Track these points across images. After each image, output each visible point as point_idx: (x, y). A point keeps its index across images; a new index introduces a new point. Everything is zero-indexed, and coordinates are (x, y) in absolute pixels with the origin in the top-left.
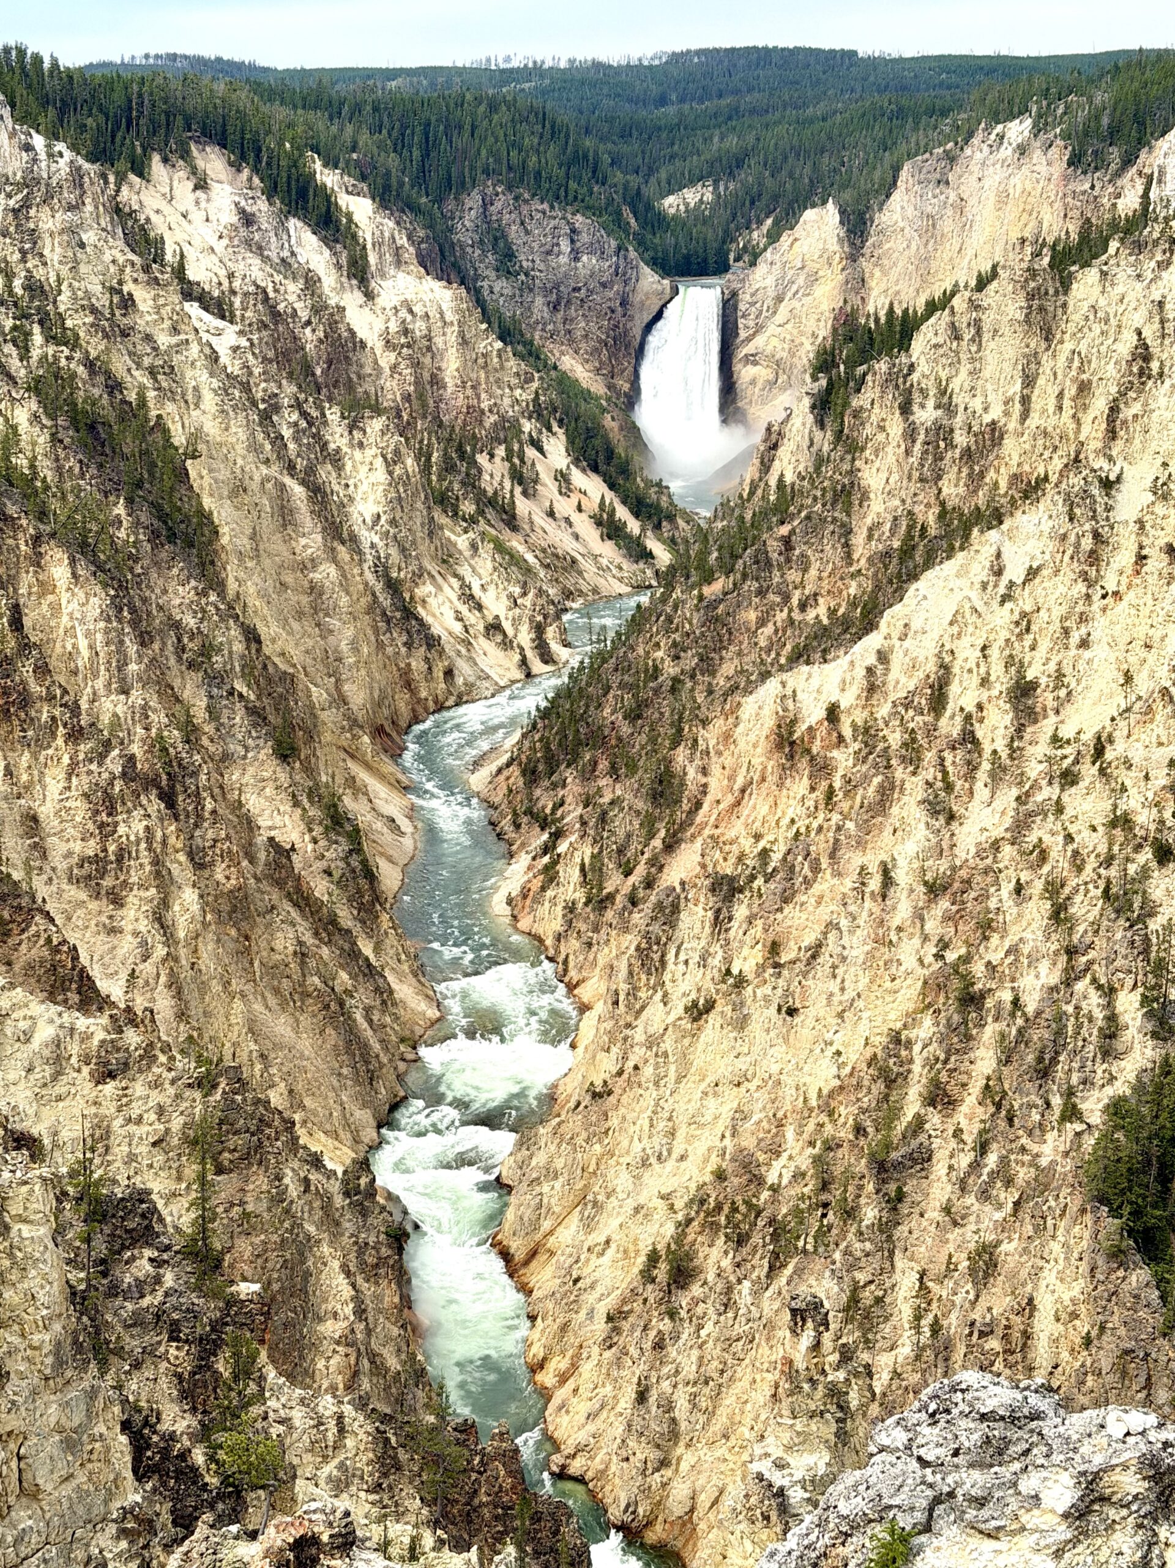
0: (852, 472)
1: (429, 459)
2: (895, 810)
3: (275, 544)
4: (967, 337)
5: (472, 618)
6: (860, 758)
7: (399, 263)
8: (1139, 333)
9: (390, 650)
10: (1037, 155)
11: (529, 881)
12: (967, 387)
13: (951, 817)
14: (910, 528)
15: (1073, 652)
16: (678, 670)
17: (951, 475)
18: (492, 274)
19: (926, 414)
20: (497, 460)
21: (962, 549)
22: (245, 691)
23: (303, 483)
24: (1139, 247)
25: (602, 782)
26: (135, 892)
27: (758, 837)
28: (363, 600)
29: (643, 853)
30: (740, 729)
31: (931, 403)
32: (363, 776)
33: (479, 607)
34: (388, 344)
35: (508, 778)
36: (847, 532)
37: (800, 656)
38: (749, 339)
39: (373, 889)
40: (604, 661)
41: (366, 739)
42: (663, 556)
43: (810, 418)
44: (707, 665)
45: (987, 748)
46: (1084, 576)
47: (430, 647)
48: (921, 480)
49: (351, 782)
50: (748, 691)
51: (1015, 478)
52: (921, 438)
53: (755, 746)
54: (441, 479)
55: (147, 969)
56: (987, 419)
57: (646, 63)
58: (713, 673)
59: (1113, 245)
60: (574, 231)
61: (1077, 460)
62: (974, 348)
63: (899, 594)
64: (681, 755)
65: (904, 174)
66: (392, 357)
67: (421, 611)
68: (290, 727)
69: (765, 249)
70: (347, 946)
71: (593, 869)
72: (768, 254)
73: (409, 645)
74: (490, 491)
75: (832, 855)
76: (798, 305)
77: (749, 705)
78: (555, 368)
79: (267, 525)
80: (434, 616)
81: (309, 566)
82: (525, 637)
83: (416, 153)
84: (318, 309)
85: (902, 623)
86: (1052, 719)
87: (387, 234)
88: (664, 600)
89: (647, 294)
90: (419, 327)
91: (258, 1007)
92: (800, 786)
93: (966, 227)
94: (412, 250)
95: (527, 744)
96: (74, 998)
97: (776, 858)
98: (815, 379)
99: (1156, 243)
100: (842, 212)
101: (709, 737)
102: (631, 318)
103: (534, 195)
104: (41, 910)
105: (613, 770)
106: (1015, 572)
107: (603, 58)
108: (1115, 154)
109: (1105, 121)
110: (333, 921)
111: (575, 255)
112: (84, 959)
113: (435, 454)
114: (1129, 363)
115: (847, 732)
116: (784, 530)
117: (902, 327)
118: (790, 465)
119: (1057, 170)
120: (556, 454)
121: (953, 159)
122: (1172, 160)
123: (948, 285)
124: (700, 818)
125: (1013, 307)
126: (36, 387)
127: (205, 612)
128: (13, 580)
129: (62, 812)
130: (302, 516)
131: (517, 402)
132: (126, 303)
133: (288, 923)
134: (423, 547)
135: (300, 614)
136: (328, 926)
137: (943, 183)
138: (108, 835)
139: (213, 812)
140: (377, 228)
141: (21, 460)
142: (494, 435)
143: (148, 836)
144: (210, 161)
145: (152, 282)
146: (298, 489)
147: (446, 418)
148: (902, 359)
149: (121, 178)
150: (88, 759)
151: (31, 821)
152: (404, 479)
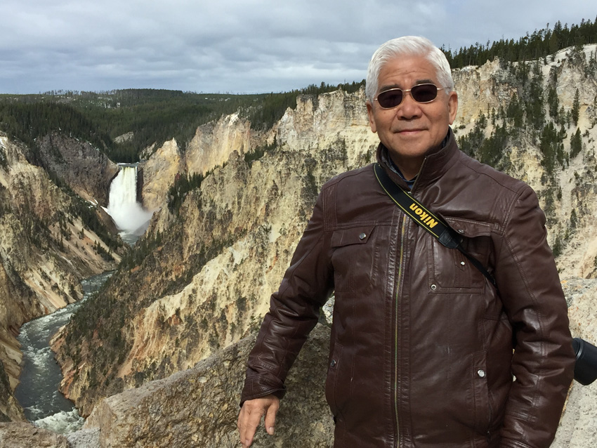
0: (183, 228)
1: (29, 228)
2: (200, 345)
4: (219, 183)
5: (45, 284)
6: (187, 327)
7: (18, 159)
8: (274, 182)
9: (14, 298)
10: (241, 124)
11: (69, 380)
12: (220, 199)
13: (219, 346)
14: (203, 246)
15: (257, 287)
16: (123, 299)
17: (216, 228)
18: (54, 163)
19: (207, 209)
20: (56, 227)
21: (220, 253)
24: (273, 154)
25: (96, 341)
27: (152, 358)
28: (4, 280)
29: (110, 367)
30: (145, 319)
31: (208, 205)
32: (4, 346)
33: (50, 280)
34: (14, 188)
35: (60, 343)
36: (181, 249)
37: (166, 292)
38: (147, 184)
39: (7, 387)
40: (96, 298)
41: (5, 331)
42: (118, 259)
43: (168, 211)
44: (133, 297)
45: (230, 322)
46: (259, 261)
47: (30, 295)
50: (148, 306)
51: (237, 229)
52: (205, 216)
53: (151, 325)
54: (35, 234)
56: (227, 210)
57: (109, 93)
58: (135, 300)
59: (265, 154)
60: (83, 148)
61: (256, 223)
62: (221, 187)
63: (200, 269)
64: (124, 330)
65: (197, 130)
66: (16, 192)
67: (27, 283)
69: (152, 154)
71: (92, 374)
72: (153, 156)
73: (22, 295)
74: (54, 239)
75: (178, 362)
76: (163, 172)
77: (148, 310)
78: (77, 195)
80: (32, 284)
82: (67, 291)
85: (201, 279)
86: (251, 311)
87: (13, 150)
88: (117, 274)
89: (111, 169)
90: (26, 182)
92: (166, 338)
93: (219, 147)
94: (23, 155)
95: (68, 329)
97: (158, 365)
98: (169, 197)
99: (278, 153)
100: (178, 143)
101: (134, 323)
102: (105, 177)
103: (69, 136)
105: (100, 337)
106: (237, 261)
108: (265, 125)
109: (262, 114)
111: (84, 157)
113: (32, 226)
114: (271, 191)
115: (183, 318)
116: (160, 249)
117: (198, 179)
118: (161, 227)
119: (247, 130)
120: (79, 225)
121: (214, 126)
122: (282, 127)
123: (214, 167)
124: (131, 352)
125: (234, 173)
131: (63, 207)
134: (27, 259)
137: (211, 133)
140: (10, 147)
142: (55, 219)
147: (36, 213)
148: (198, 191)
152: (20, 235)
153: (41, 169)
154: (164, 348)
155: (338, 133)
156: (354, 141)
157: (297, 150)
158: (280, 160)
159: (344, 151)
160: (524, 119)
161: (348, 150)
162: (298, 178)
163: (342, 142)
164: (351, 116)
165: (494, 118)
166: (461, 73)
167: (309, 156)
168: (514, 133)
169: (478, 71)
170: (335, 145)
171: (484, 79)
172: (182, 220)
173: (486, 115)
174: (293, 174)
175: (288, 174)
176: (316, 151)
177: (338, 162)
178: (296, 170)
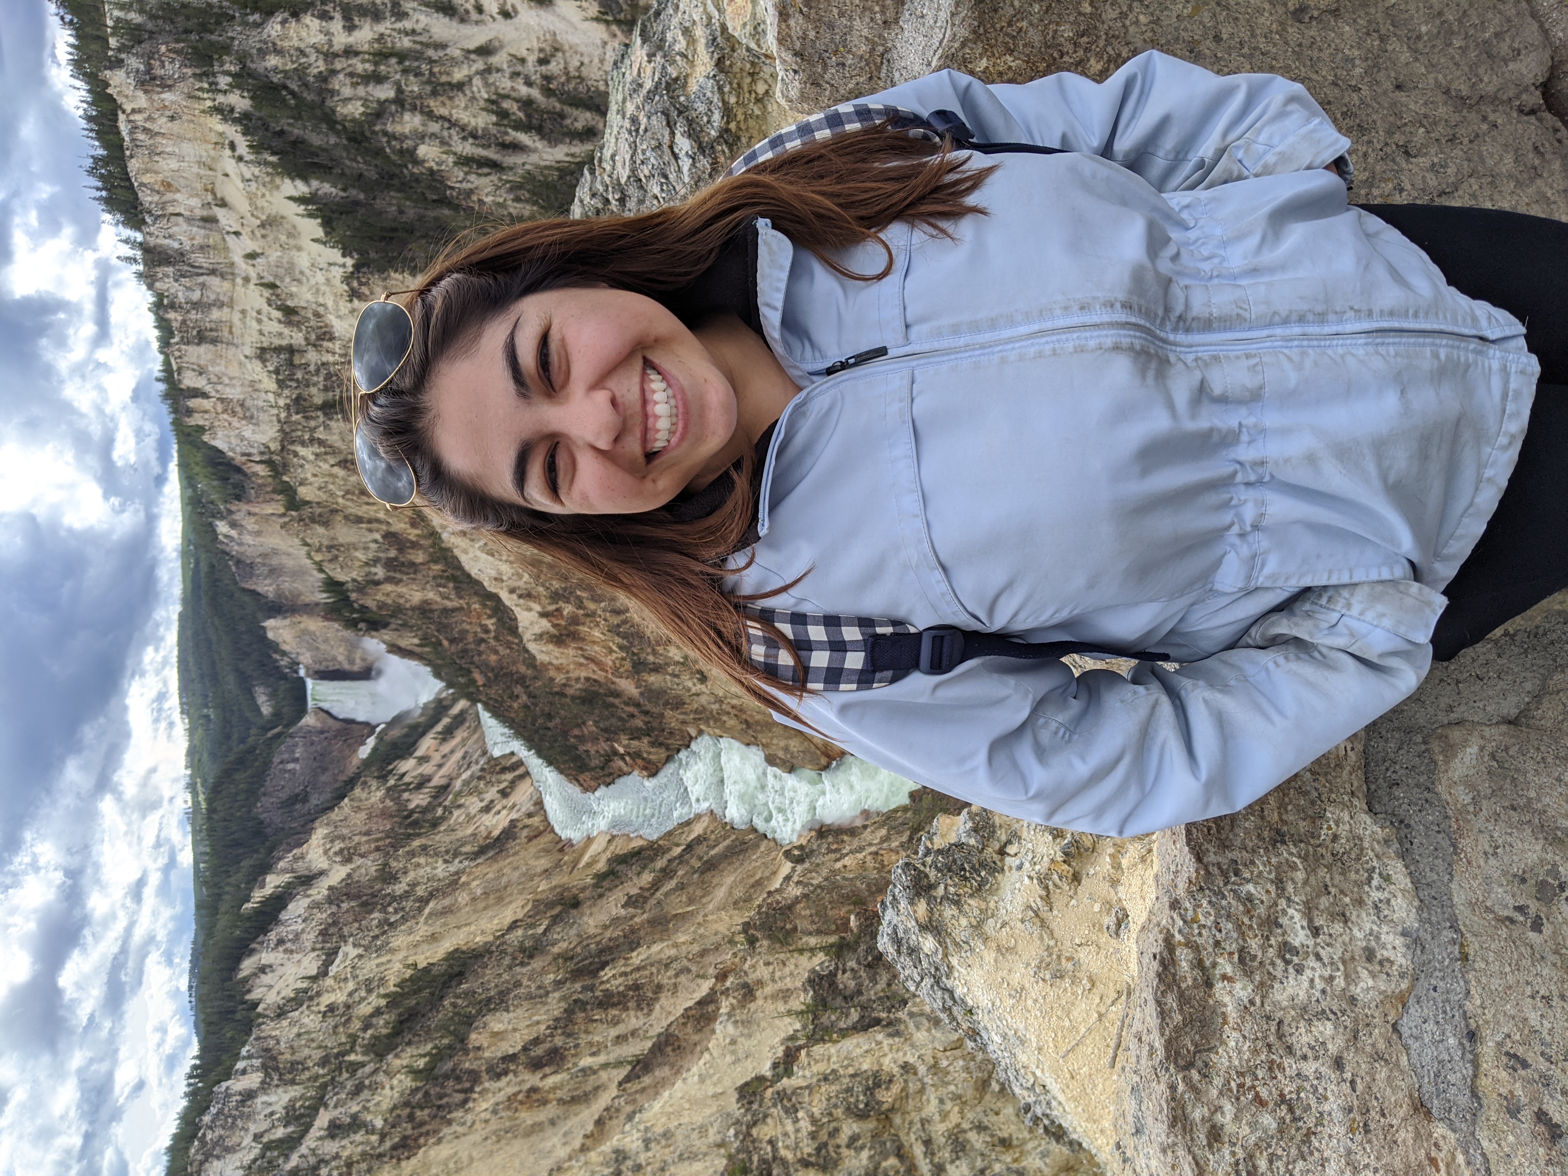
0: (413, 609)
1: (412, 834)
3: (463, 915)
4: (337, 553)
5: (498, 807)
6: (566, 600)
7: (302, 857)
8: (333, 466)
9: (518, 848)
10: (236, 517)
11: (639, 766)
12: (363, 552)
14: (441, 577)
16: (524, 695)
17: (412, 557)
18: (307, 806)
19: (380, 572)
20: (411, 797)
21: (452, 551)
22: (543, 927)
23: (427, 902)
24: (285, 465)
25: (585, 731)
26: (655, 979)
27: (611, 651)
28: (492, 865)
29: (621, 708)
30: (554, 662)
31: (373, 570)
32: (586, 858)
33: (492, 801)
34: (348, 860)
35: (584, 780)
36: (446, 611)
37: (513, 632)
38: (340, 664)
39: (646, 849)
40: (521, 734)
41: (566, 859)
42: (462, 704)
43: (384, 631)
44: (520, 680)
47: (515, 827)
48: (415, 573)
49: (589, 865)
50: (535, 659)
51: (413, 525)
52: (392, 574)
53: (563, 654)
54: (423, 827)
55: (694, 969)
56: (381, 540)
57: (187, 727)
58: (525, 677)
59: (285, 478)
60: (282, 762)
62: (342, 549)
63: (478, 583)
64: (570, 691)
65: (247, 586)
67: (496, 833)
68: (561, 902)
69: (290, 658)
70: (677, 861)
71: (631, 733)
72: (292, 655)
73: (514, 839)
74: (429, 800)
76: (321, 638)
77: (541, 657)
78: (359, 769)
79: (451, 919)
80: (498, 826)
81: (473, 896)
82: (509, 776)
83: (241, 851)
84: (330, 901)
85: (494, 581)
87: (286, 866)
89: (316, 720)
90: (338, 845)
91: (711, 907)
92: (583, 630)
93: (275, 552)
94: (294, 851)
95: (567, 772)
96: (711, 1008)
97: (618, 640)
98: (361, 629)
99: (283, 458)
100: (269, 618)
101: (560, 678)
102: (330, 728)
103: (262, 785)
104: (667, 1030)
105: (578, 726)
107: (184, 751)
108: (237, 477)
109: (218, 483)
110: (663, 870)
112: (690, 1003)
113: (409, 831)
115: (553, 607)
116: (445, 643)
117: (332, 585)
118: (410, 641)
119: (245, 507)
120: (407, 766)
121: (239, 562)
122: (238, 449)
123: (308, 561)
124: (602, 680)
125: (321, 530)
126: (381, 1056)
127: (502, 952)
128: (488, 1061)
129: (615, 1022)
130: (446, 902)
131: (378, 789)
132: (332, 1008)
133: (667, 895)
134: (460, 834)
135: (500, 899)
136: (667, 873)
137: (251, 565)
138: (625, 996)
139: (610, 939)
140: (284, 871)
141: (421, 1063)
142: (397, 800)
143: (624, 974)
144: (247, 966)
145: (319, 994)
146: (431, 904)
147: (388, 827)
148: (350, 586)
149: (260, 1015)
150: (585, 1010)
151: (620, 1039)
152: (424, 848)
153: (317, 824)
154: (597, 633)
155: (246, 357)
156: (261, 333)
157: (277, 427)
158: (296, 454)
159: (278, 350)
160: (214, 38)
161: (277, 342)
162: (327, 427)
163: (263, 353)
164: (214, 334)
165: (214, 89)
166: (133, 140)
167: (287, 407)
168: (242, 58)
169: (129, 111)
170: (267, 364)
171: (142, 100)
172: (398, 610)
173: (209, 103)
174: (320, 434)
175: (321, 442)
176: (279, 395)
177: (297, 360)
178: (313, 430)
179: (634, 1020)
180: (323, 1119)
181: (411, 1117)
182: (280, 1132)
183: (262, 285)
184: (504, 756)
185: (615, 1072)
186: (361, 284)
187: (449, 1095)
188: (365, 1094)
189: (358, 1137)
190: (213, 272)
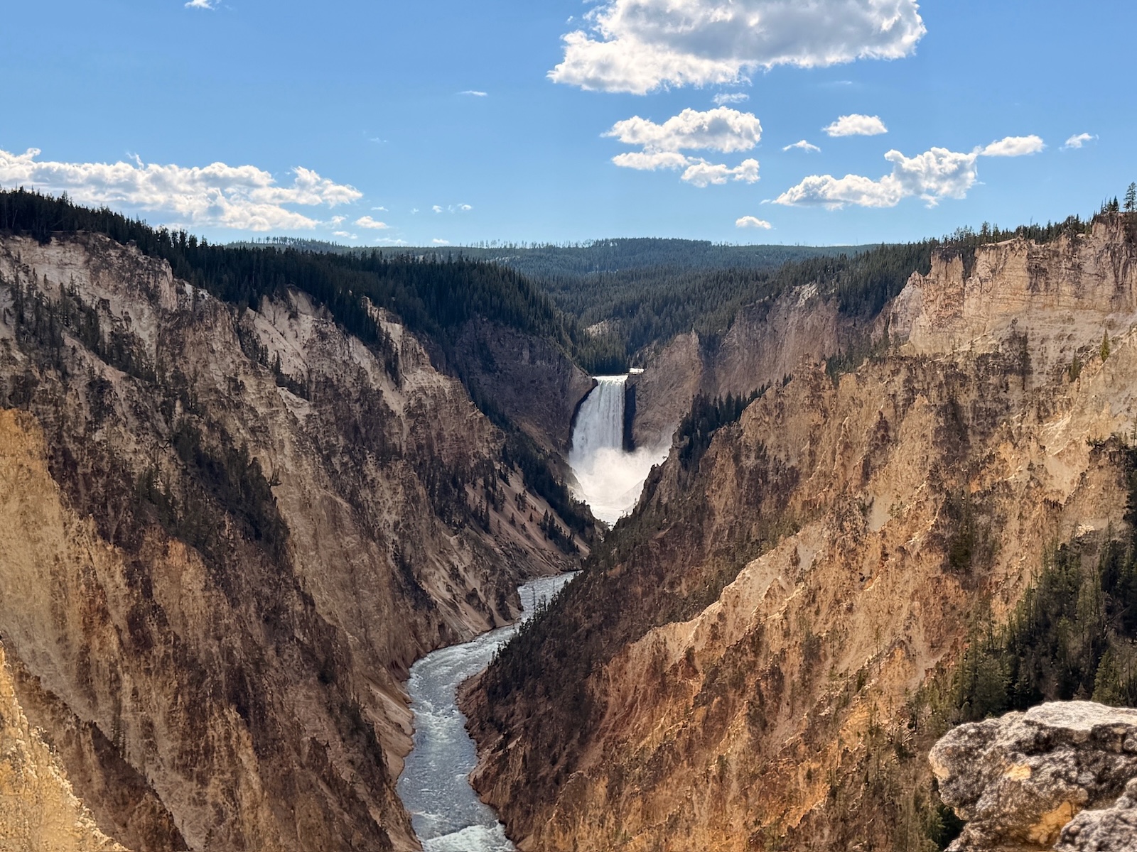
0: (704, 498)
1: (433, 487)
3: (328, 542)
4: (775, 414)
5: (456, 590)
6: (706, 686)
7: (418, 363)
8: (881, 414)
9: (402, 611)
10: (821, 305)
11: (489, 768)
12: (775, 444)
13: (765, 725)
15: (843, 616)
16: (590, 625)
17: (767, 500)
18: (480, 372)
19: (750, 462)
20: (478, 487)
21: (773, 547)
22: (301, 637)
23: (350, 501)
24: (882, 360)
25: (540, 700)
26: (216, 776)
28: (386, 579)
29: (564, 749)
30: (630, 665)
31: (753, 455)
32: (380, 695)
33: (463, 582)
34: (410, 413)
35: (478, 697)
36: (699, 538)
37: (670, 616)
38: (642, 413)
39: (382, 773)
40: (542, 619)
41: (384, 670)
42: (585, 549)
43: (679, 464)
44: (609, 621)
45: (788, 680)
46: (848, 565)
47: (430, 609)
48: (747, 503)
49: (372, 699)
50: (635, 640)
51: (806, 503)
52: (747, 476)
53: (639, 676)
54: (440, 499)
55: (222, 828)
56: (789, 466)
57: (580, 246)
58: (613, 627)
59: (866, 360)
60: (531, 345)
61: (844, 492)
62: (779, 421)
63: (733, 576)
64: (592, 682)
65: (739, 315)
66: (412, 422)
67: (425, 586)
68: (329, 662)
69: (652, 359)
70: (362, 813)
71: (531, 760)
72: (654, 362)
73: (415, 607)
74: (473, 508)
75: (688, 751)
76: (673, 393)
77: (635, 649)
78: (518, 430)
79: (324, 527)
80: (433, 588)
81: (351, 555)
82: (492, 604)
83: (433, 297)
84: (365, 391)
85: (734, 595)
86: (830, 661)
87: (411, 346)
88: (583, 577)
89: (578, 385)
90: (428, 403)
92: (668, 703)
93: (778, 346)
94: (426, 356)
95: (491, 674)
97: (650, 753)
98: (681, 439)
99: (891, 358)
100: (700, 338)
101: (609, 670)
102: (568, 399)
103: (506, 324)
104: (149, 789)
105: (547, 692)
106: (805, 563)
107: (553, 243)
108: (868, 306)
109: (861, 286)
110: (353, 794)
112: (177, 821)
113: (438, 483)
114: (875, 433)
115: (699, 667)
116: (661, 534)
117: (736, 407)
118: (665, 493)
119: (832, 315)
120: (516, 485)
121: (767, 307)
122: (901, 309)
123: (766, 382)
124: (602, 724)
125: (803, 396)
126: (175, 440)
127: (278, 585)
128: (148, 564)
129: (170, 720)
130: (347, 522)
131: (491, 451)
132: (239, 387)
133: (321, 798)
134: (427, 543)
135: (343, 587)
136: (350, 800)
137: (763, 319)
138: (200, 736)
139: (274, 720)
140: (405, 342)
141: (160, 486)
142: (476, 471)
143: (228, 737)
144: (300, 301)
145: (257, 374)
146: (346, 505)
147: (446, 461)
148: (734, 428)
149: (242, 311)
150: (190, 684)
151: (148, 727)
152: (416, 499)
153: (457, 382)
154: (663, 720)
155: (1014, 322)
156: (1045, 339)
157: (928, 353)
158: (895, 372)
159: (1025, 357)
161: (1034, 357)
162: (929, 409)
163: (1020, 339)
164: (1042, 287)
167: (953, 366)
170: (1006, 345)
172: (703, 481)
174: (920, 400)
175: (909, 401)
176: (967, 357)
177: (1012, 378)
178: (925, 393)
179: (169, 745)
180: (112, 374)
181: (98, 472)
182: (106, 328)
183: (1106, 344)
184: (518, 597)
185: (109, 719)
186: (1112, 456)
187: (116, 517)
188: (133, 422)
189: (85, 413)
190: (1120, 288)
